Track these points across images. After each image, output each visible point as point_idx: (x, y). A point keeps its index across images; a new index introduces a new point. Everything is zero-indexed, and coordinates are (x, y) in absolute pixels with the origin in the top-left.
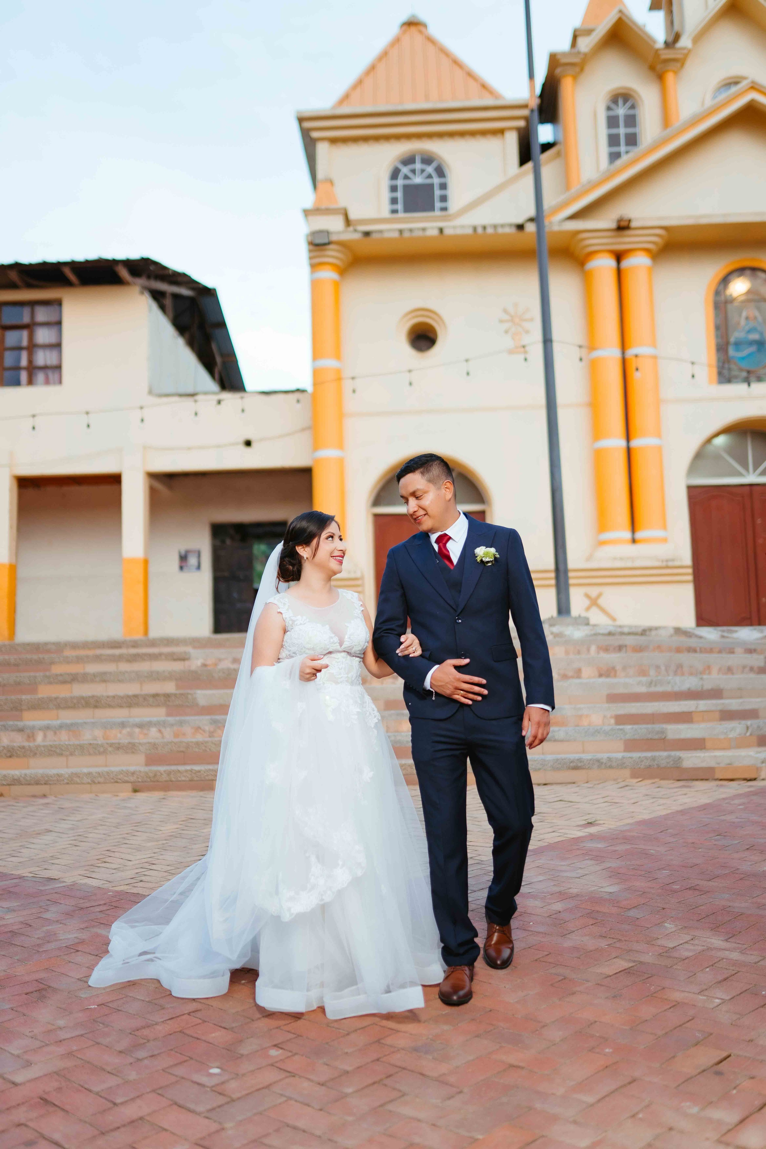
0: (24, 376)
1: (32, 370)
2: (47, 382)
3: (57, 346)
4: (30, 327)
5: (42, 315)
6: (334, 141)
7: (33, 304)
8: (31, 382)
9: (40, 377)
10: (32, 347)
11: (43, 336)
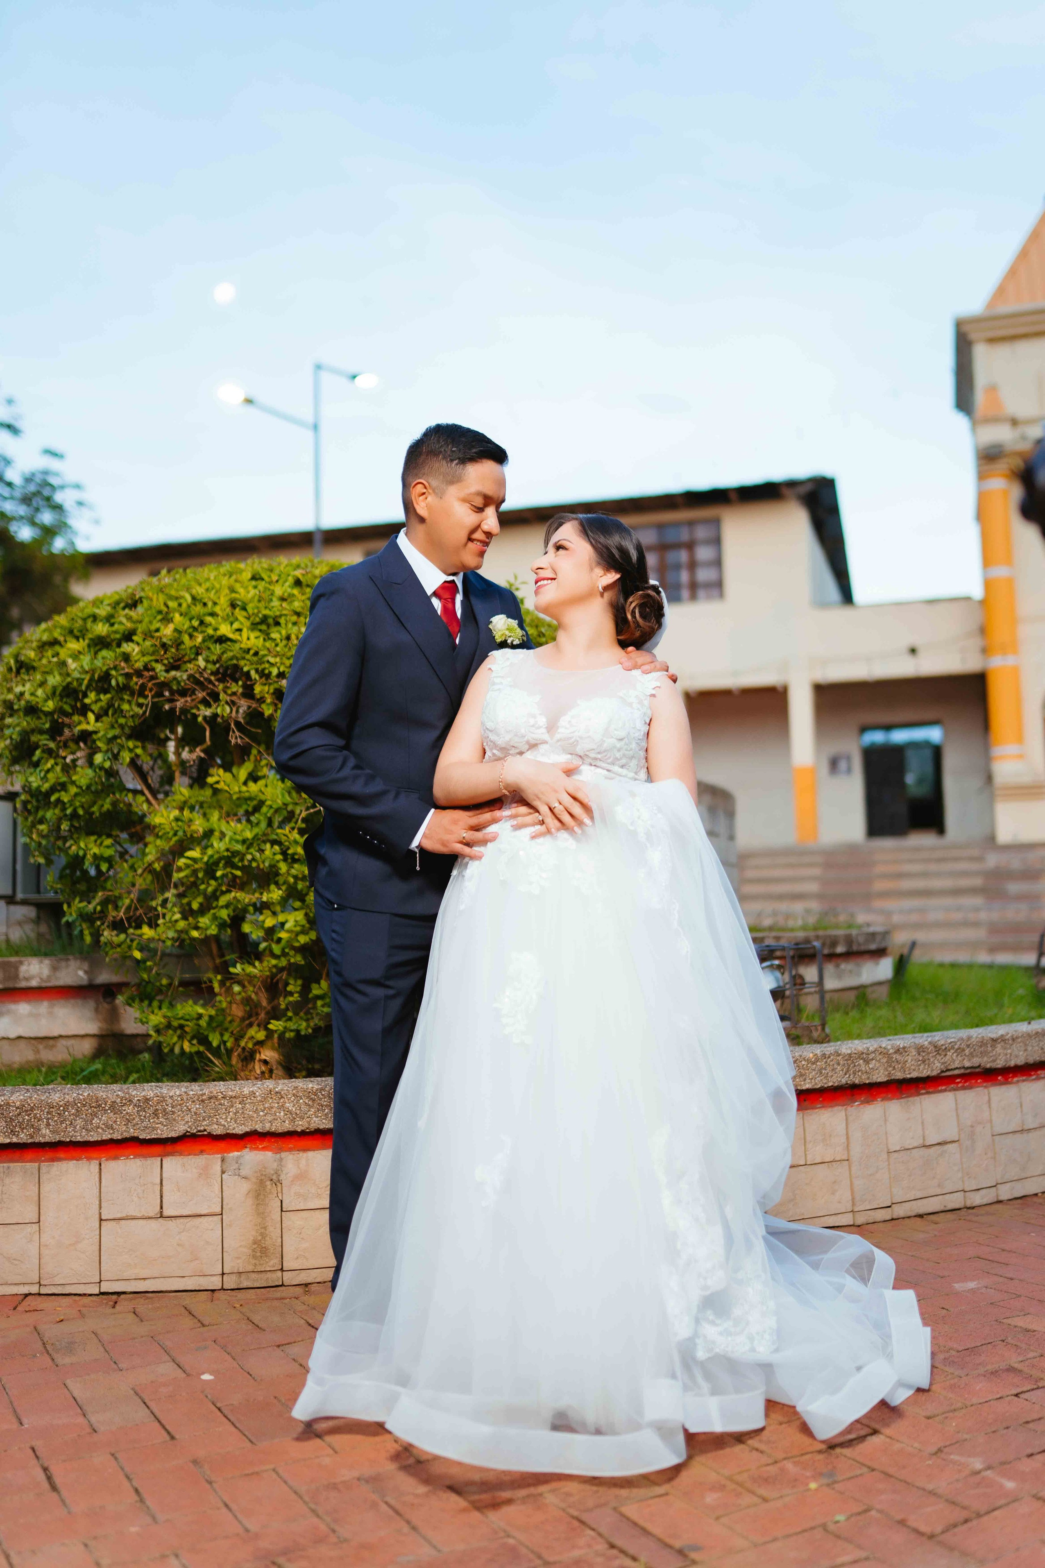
0: (685, 593)
1: (694, 587)
2: (709, 598)
3: (718, 563)
4: (690, 546)
5: (701, 532)
6: (992, 341)
7: (691, 524)
8: (693, 597)
9: (701, 593)
10: (693, 565)
11: (704, 553)
